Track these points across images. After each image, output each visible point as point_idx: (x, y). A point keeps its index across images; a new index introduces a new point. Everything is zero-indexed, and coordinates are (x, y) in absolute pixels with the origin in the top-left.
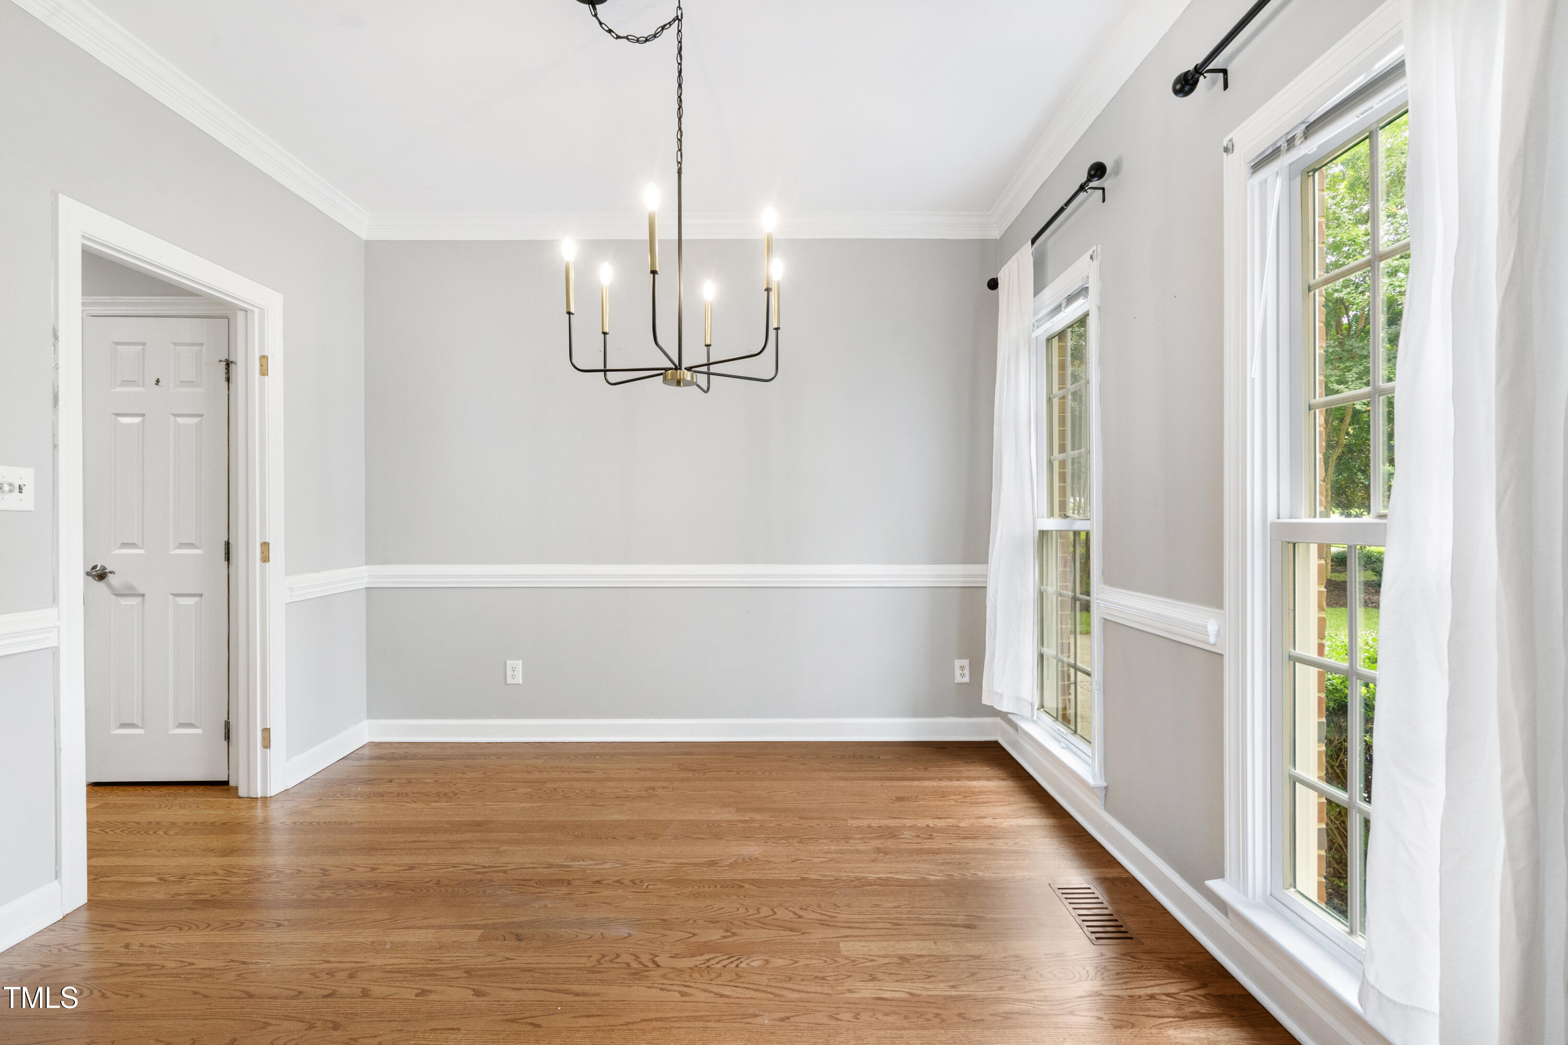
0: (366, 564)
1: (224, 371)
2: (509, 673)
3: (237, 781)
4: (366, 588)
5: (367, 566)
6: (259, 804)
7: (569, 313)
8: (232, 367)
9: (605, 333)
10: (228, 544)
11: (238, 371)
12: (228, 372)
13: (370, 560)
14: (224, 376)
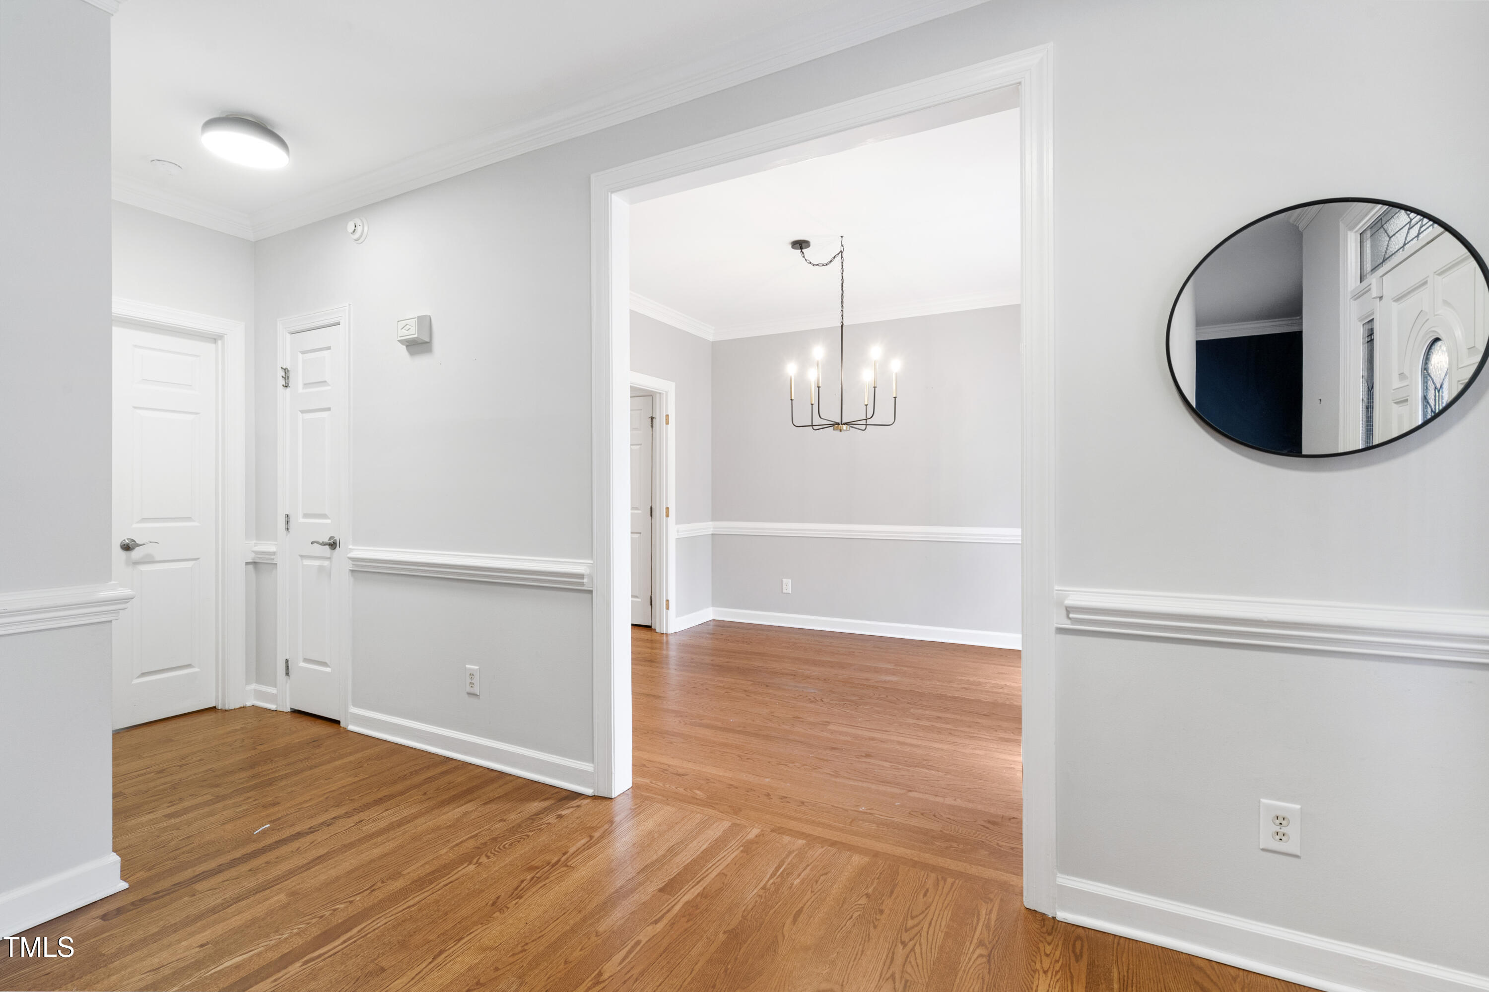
0: (712, 521)
1: (650, 422)
2: (784, 586)
3: (655, 626)
4: (712, 534)
5: (714, 522)
6: (665, 636)
7: (792, 400)
8: (654, 420)
9: (812, 404)
10: (652, 508)
11: (656, 422)
12: (652, 423)
13: (714, 519)
14: (650, 425)
